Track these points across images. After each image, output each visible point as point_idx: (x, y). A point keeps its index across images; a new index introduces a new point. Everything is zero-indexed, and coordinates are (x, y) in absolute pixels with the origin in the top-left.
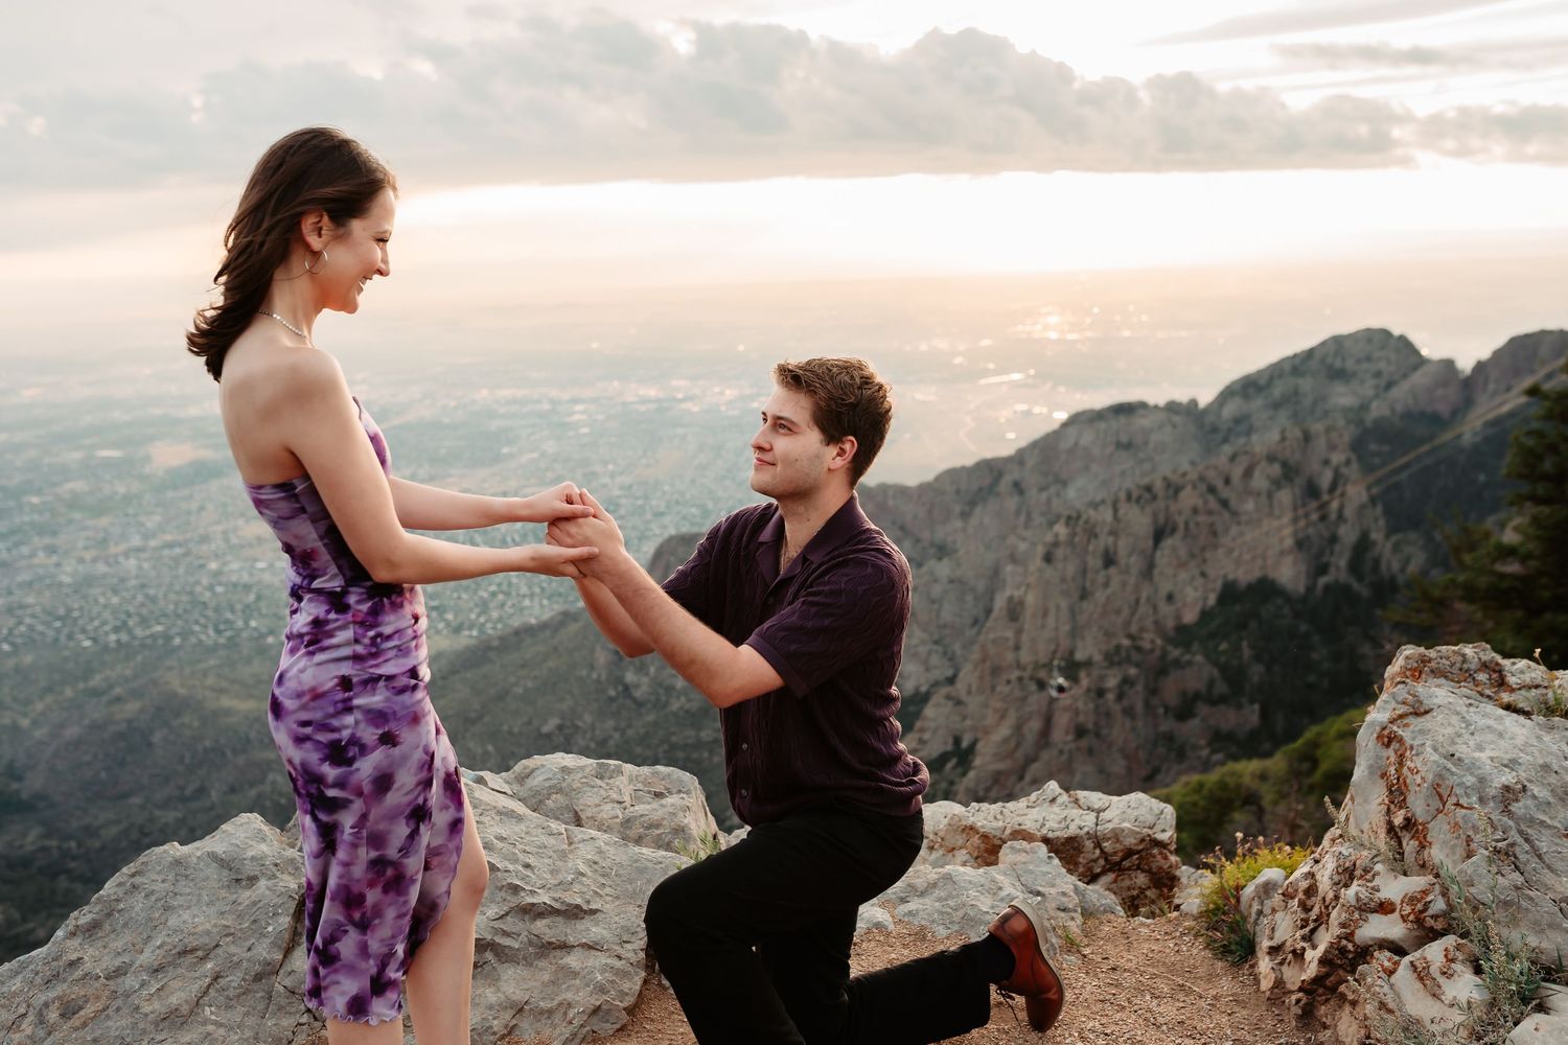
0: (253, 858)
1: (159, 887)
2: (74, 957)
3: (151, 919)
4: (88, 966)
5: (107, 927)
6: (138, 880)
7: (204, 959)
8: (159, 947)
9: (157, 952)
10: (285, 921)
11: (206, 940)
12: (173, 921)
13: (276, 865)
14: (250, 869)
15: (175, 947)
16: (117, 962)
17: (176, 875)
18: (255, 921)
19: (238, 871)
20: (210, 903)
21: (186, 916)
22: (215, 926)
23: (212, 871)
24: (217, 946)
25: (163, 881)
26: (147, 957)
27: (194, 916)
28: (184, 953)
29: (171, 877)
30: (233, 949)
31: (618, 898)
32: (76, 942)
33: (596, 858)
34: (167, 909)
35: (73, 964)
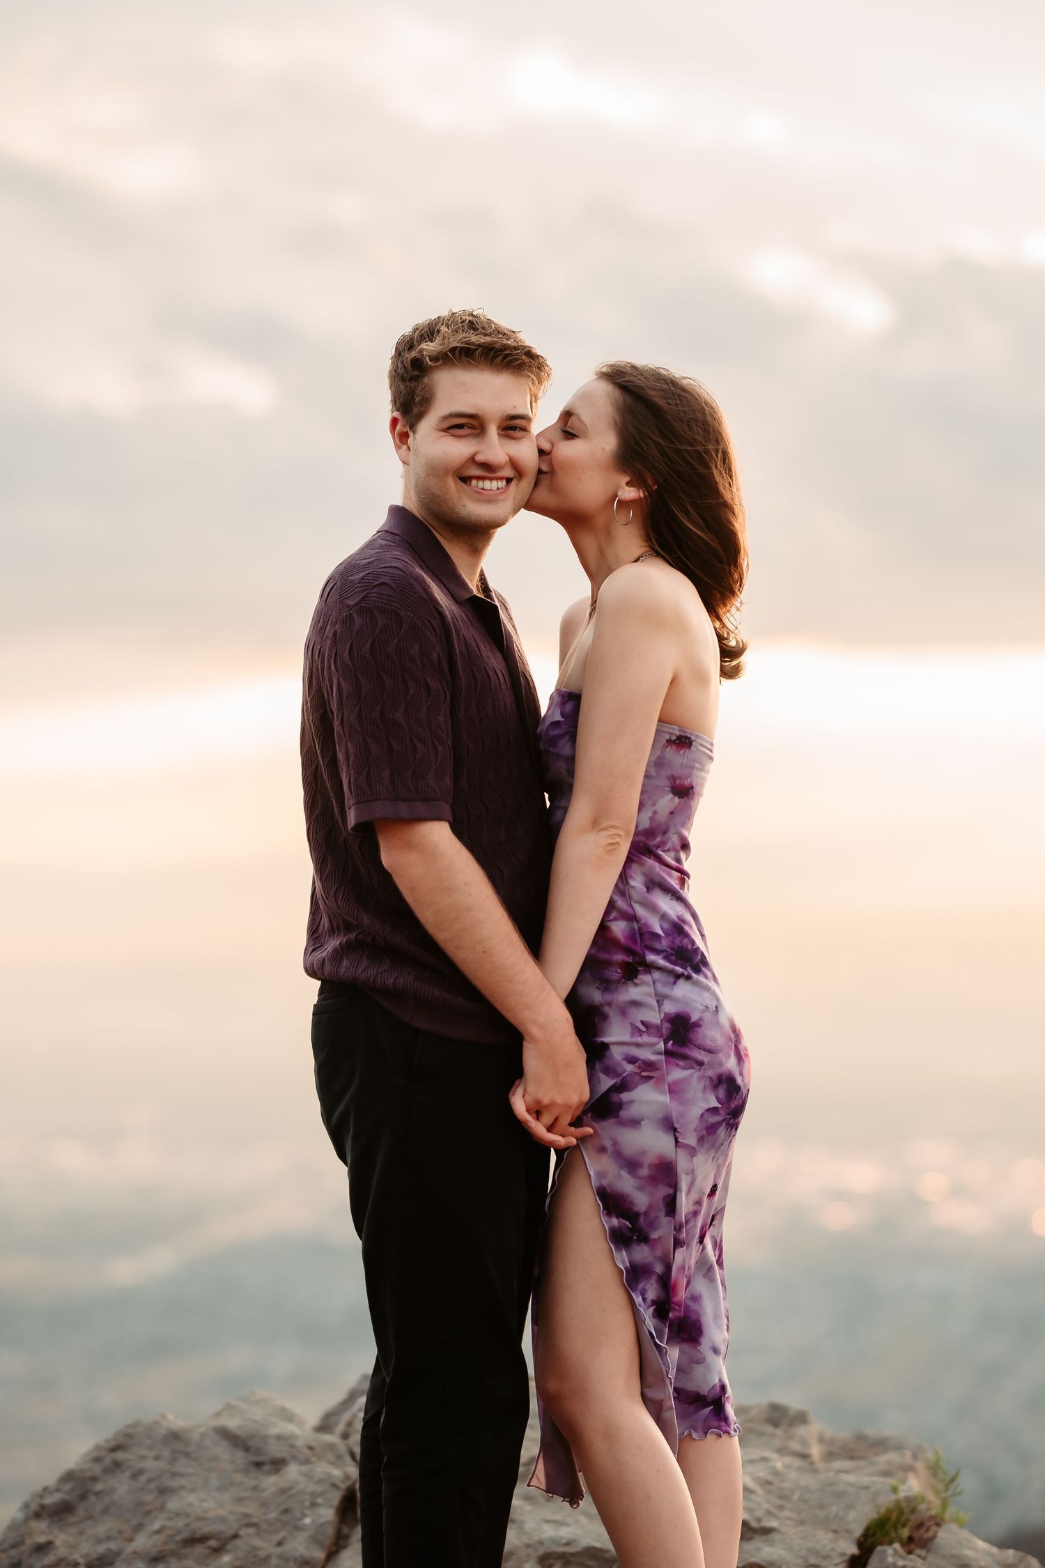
0: (279, 1437)
1: (149, 1464)
2: (42, 1539)
3: (141, 1504)
4: (61, 1550)
5: (80, 1512)
6: (120, 1456)
7: (217, 1551)
8: (158, 1532)
9: (156, 1537)
10: (328, 1514)
11: (220, 1527)
12: (173, 1504)
13: (311, 1448)
14: (275, 1450)
15: (179, 1532)
16: (101, 1549)
17: (174, 1451)
18: (286, 1511)
19: (259, 1451)
20: (221, 1489)
21: (192, 1498)
22: (232, 1513)
23: (222, 1450)
24: (236, 1536)
25: (157, 1458)
26: (142, 1542)
27: (203, 1500)
28: (194, 1540)
29: (166, 1453)
30: (256, 1542)
31: (802, 1523)
32: (42, 1525)
33: (770, 1478)
34: (163, 1491)
35: (42, 1549)
